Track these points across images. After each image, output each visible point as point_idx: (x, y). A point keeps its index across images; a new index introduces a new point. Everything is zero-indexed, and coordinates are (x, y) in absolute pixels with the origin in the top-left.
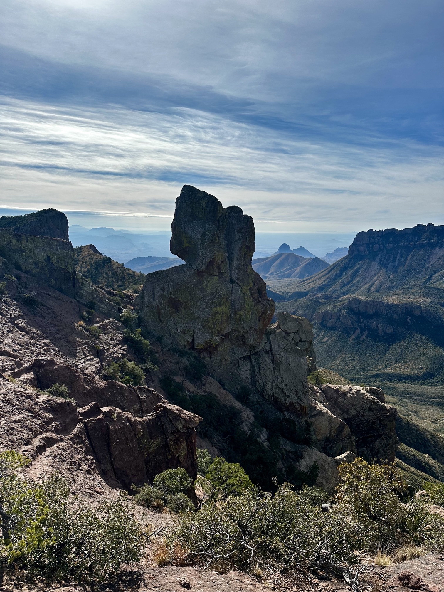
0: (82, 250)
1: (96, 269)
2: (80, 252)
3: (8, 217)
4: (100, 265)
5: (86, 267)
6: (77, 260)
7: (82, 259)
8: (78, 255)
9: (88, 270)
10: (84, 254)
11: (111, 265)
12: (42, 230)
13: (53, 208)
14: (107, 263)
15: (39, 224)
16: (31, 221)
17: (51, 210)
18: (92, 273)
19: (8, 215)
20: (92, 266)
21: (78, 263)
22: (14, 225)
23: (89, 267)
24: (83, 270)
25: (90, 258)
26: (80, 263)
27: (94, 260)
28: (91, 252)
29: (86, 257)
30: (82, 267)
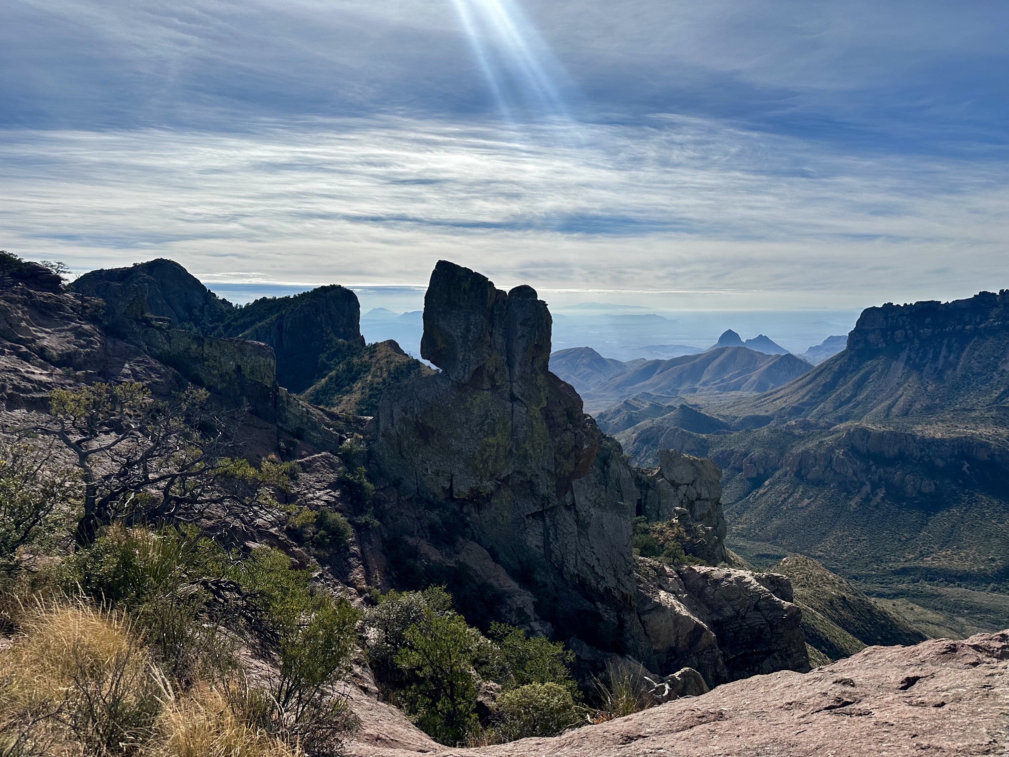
0: (377, 349)
1: (396, 378)
2: (374, 352)
3: (270, 300)
4: (402, 372)
5: (381, 376)
6: (368, 365)
7: (376, 363)
8: (371, 357)
9: (384, 380)
10: (380, 355)
11: (419, 372)
12: (319, 318)
13: (337, 284)
14: (414, 369)
15: (314, 310)
16: (302, 306)
17: (333, 287)
18: (389, 384)
19: (269, 296)
20: (390, 373)
21: (370, 370)
22: (278, 312)
23: (385, 375)
24: (376, 380)
25: (387, 362)
26: (373, 369)
27: (394, 364)
28: (391, 351)
29: (382, 359)
30: (375, 376)
